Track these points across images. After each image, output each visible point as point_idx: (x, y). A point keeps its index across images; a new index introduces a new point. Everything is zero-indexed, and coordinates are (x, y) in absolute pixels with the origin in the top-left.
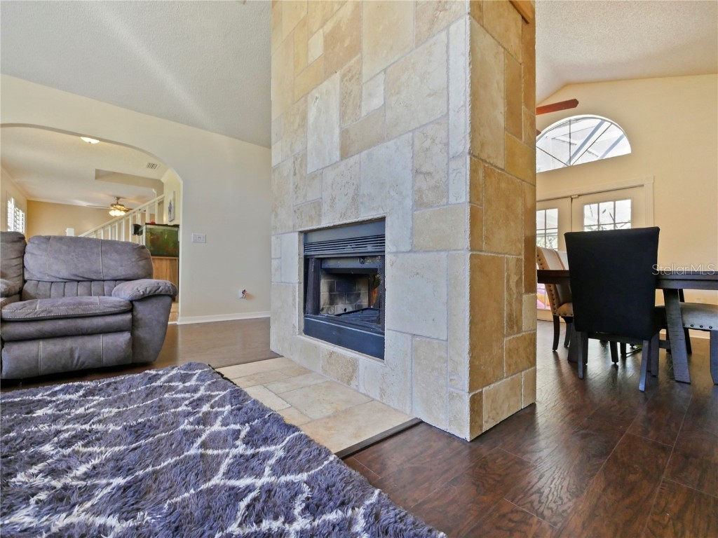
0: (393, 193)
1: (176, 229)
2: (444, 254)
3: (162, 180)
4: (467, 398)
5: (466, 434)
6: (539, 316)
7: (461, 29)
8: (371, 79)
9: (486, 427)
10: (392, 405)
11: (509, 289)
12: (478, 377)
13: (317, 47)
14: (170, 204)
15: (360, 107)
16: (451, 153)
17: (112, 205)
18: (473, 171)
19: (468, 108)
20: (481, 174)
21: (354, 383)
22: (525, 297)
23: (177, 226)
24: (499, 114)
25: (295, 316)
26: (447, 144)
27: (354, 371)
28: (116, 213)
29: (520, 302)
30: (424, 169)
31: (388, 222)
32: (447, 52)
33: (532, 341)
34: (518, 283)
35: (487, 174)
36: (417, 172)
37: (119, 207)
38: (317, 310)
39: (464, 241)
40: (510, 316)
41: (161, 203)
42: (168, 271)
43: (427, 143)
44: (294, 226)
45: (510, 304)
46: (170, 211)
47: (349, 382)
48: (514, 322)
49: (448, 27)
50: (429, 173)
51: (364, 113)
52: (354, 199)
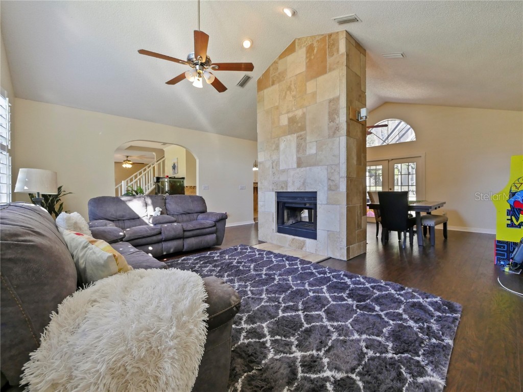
0: (320, 184)
1: (182, 180)
2: (338, 206)
4: (346, 248)
5: (345, 259)
6: (368, 221)
7: (343, 140)
8: (311, 142)
9: (351, 258)
10: (320, 254)
11: (357, 215)
12: (349, 243)
13: (284, 121)
15: (306, 151)
16: (341, 176)
18: (347, 182)
19: (346, 164)
20: (349, 182)
21: (304, 249)
22: (363, 217)
23: (183, 178)
24: (355, 162)
25: (274, 226)
26: (339, 173)
27: (304, 244)
28: (126, 166)
29: (361, 219)
30: (331, 179)
31: (318, 193)
32: (339, 144)
33: (365, 232)
34: (360, 213)
35: (351, 182)
36: (329, 179)
37: (128, 162)
38: (283, 223)
39: (345, 203)
40: (358, 223)
43: (333, 171)
44: (273, 189)
45: (358, 220)
46: (174, 168)
47: (302, 249)
48: (359, 226)
49: (339, 137)
50: (333, 180)
51: (307, 154)
52: (303, 183)
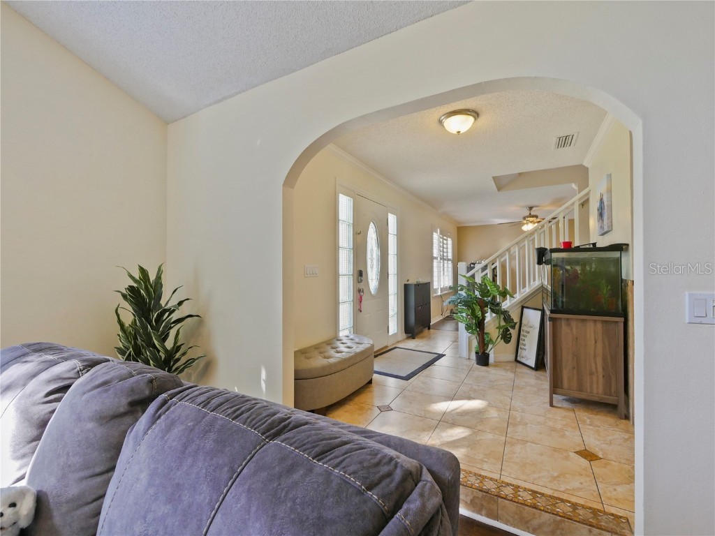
1: (616, 254)
3: (586, 164)
14: (602, 201)
17: (524, 218)
23: (620, 248)
28: (528, 227)
37: (531, 219)
41: (584, 204)
42: (600, 345)
46: (601, 215)
